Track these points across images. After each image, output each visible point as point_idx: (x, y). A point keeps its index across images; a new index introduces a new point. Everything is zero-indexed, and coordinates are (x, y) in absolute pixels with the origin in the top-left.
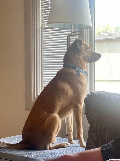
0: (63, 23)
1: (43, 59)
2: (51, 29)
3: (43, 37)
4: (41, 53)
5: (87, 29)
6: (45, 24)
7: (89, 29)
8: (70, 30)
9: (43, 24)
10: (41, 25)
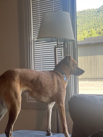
0: (50, 38)
1: (35, 66)
2: (41, 42)
3: (35, 49)
4: (33, 62)
5: (70, 42)
6: (36, 38)
7: (72, 42)
8: (56, 42)
9: (34, 38)
10: (32, 39)
